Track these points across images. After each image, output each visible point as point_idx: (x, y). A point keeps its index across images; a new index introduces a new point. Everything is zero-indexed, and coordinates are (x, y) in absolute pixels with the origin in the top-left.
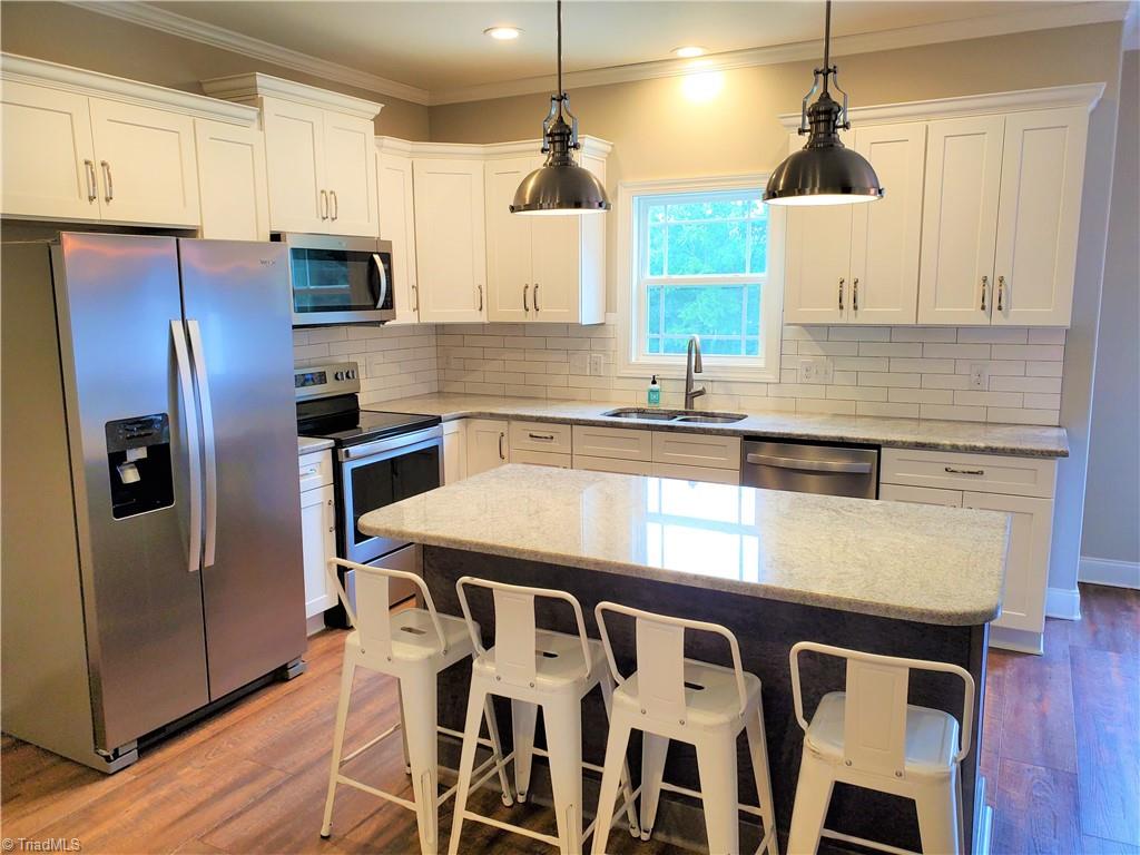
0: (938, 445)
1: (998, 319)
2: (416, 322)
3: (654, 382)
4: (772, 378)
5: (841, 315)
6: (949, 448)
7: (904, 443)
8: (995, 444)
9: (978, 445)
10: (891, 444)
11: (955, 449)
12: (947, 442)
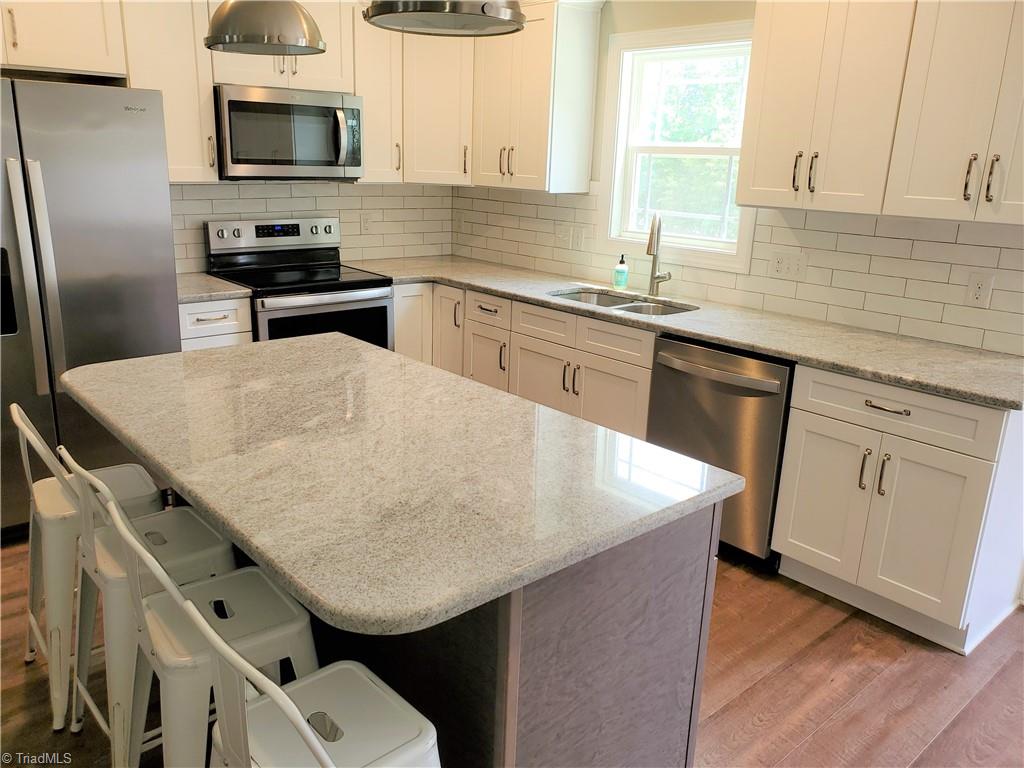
0: (858, 370)
1: (986, 214)
2: (401, 181)
3: (622, 262)
4: (742, 268)
5: (796, 199)
6: (870, 376)
7: (819, 362)
8: (925, 379)
9: (904, 377)
10: (808, 362)
11: (876, 378)
12: (869, 368)
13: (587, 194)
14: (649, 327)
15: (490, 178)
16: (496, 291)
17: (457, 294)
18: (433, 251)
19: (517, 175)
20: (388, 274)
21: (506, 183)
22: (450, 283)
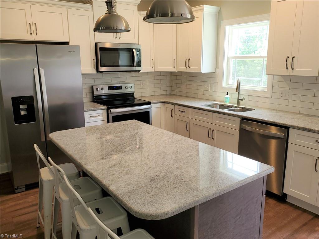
0: (312, 130)
2: (154, 71)
3: (227, 95)
4: (269, 95)
5: (287, 72)
6: (317, 132)
10: (294, 127)
12: (316, 129)
13: (215, 73)
14: (238, 116)
15: (183, 69)
16: (185, 105)
17: (172, 106)
18: (164, 93)
19: (191, 67)
20: (150, 101)
21: (188, 70)
22: (169, 103)
